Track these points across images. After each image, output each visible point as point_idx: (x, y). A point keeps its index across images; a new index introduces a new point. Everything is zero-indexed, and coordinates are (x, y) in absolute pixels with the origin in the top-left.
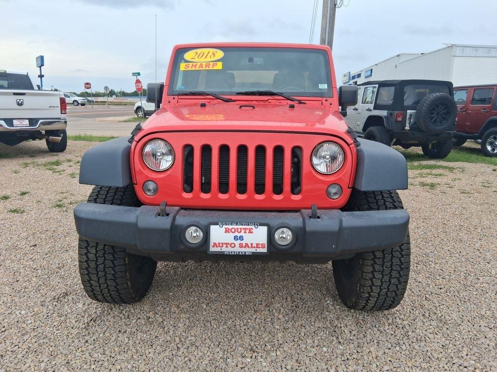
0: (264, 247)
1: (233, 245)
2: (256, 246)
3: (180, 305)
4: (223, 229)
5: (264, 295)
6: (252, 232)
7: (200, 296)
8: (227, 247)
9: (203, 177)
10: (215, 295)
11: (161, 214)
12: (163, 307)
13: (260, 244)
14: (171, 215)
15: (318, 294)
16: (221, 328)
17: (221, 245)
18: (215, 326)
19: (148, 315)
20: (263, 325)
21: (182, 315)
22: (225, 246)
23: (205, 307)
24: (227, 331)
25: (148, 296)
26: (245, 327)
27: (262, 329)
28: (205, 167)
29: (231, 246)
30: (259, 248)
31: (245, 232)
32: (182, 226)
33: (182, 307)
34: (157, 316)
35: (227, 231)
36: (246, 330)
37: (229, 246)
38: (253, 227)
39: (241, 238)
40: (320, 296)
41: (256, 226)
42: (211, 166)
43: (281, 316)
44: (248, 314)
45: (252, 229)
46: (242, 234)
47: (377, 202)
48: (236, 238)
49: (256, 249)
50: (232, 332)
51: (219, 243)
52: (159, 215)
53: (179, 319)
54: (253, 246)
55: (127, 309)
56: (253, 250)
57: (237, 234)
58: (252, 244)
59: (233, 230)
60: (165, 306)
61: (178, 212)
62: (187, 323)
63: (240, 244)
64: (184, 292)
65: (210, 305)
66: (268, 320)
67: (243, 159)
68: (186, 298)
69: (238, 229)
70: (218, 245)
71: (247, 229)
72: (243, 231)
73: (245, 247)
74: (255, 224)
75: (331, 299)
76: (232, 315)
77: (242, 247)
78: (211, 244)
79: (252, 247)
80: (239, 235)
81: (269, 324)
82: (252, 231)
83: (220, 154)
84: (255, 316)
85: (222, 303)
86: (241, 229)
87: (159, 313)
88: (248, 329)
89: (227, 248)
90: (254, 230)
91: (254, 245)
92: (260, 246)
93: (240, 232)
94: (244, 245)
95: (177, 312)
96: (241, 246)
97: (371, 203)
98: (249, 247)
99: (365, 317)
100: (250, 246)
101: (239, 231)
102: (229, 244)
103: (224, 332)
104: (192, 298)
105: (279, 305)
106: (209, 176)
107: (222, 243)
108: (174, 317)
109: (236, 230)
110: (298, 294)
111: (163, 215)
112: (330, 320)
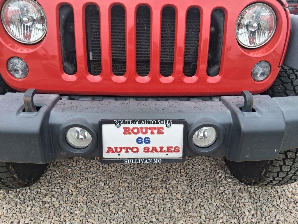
0: (178, 151)
1: (135, 150)
2: (166, 149)
3: (78, 185)
4: (121, 129)
5: (158, 168)
6: (162, 133)
7: (98, 172)
8: (127, 152)
9: (91, 53)
10: (113, 170)
11: (26, 109)
12: (60, 187)
13: (172, 147)
14: (43, 110)
15: (207, 164)
16: (119, 213)
17: (118, 150)
18: (114, 211)
19: (44, 200)
20: (163, 206)
21: (79, 198)
22: (124, 151)
23: (103, 185)
24: (126, 217)
25: (47, 174)
26: (144, 210)
27: (162, 211)
28: (92, 39)
29: (132, 151)
30: (172, 152)
31: (152, 133)
32: (59, 126)
33: (80, 186)
34: (54, 200)
35: (127, 132)
36: (146, 213)
37: (130, 151)
38: (164, 126)
39: (147, 141)
40: (210, 166)
41: (168, 125)
42: (99, 38)
43: (179, 196)
44: (146, 193)
45: (162, 128)
46: (149, 135)
47: (292, 83)
48: (139, 141)
49: (167, 153)
50: (132, 217)
51: (116, 148)
52: (24, 110)
53: (76, 203)
54: (163, 150)
55: (24, 191)
56: (163, 155)
57: (140, 135)
58: (161, 148)
59: (136, 131)
60: (63, 187)
61: (55, 102)
62: (85, 210)
63: (145, 148)
64: (83, 167)
65: (107, 182)
66: (167, 200)
67: (143, 28)
68: (84, 175)
69: (142, 128)
70: (114, 150)
71: (155, 128)
72: (149, 131)
73: (152, 151)
74: (166, 122)
75: (222, 172)
76: (130, 194)
77: (148, 151)
78: (105, 149)
79: (161, 151)
80: (143, 136)
81: (169, 206)
82: (163, 131)
83: (112, 20)
84: (153, 196)
85: (119, 180)
86: (147, 129)
87: (56, 196)
88: (148, 212)
89: (127, 154)
90: (166, 130)
91: (165, 149)
92: (173, 150)
93: (146, 132)
94: (150, 149)
95: (74, 194)
96: (146, 150)
97: (286, 83)
98: (157, 151)
99: (256, 189)
100: (159, 150)
101: (144, 131)
102: (129, 148)
103: (124, 218)
104: (90, 176)
105: (175, 182)
106: (98, 51)
107: (121, 148)
108: (71, 200)
109: (140, 130)
110: (189, 165)
111: (30, 111)
112: (226, 198)
